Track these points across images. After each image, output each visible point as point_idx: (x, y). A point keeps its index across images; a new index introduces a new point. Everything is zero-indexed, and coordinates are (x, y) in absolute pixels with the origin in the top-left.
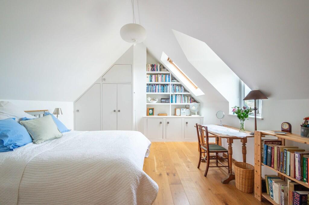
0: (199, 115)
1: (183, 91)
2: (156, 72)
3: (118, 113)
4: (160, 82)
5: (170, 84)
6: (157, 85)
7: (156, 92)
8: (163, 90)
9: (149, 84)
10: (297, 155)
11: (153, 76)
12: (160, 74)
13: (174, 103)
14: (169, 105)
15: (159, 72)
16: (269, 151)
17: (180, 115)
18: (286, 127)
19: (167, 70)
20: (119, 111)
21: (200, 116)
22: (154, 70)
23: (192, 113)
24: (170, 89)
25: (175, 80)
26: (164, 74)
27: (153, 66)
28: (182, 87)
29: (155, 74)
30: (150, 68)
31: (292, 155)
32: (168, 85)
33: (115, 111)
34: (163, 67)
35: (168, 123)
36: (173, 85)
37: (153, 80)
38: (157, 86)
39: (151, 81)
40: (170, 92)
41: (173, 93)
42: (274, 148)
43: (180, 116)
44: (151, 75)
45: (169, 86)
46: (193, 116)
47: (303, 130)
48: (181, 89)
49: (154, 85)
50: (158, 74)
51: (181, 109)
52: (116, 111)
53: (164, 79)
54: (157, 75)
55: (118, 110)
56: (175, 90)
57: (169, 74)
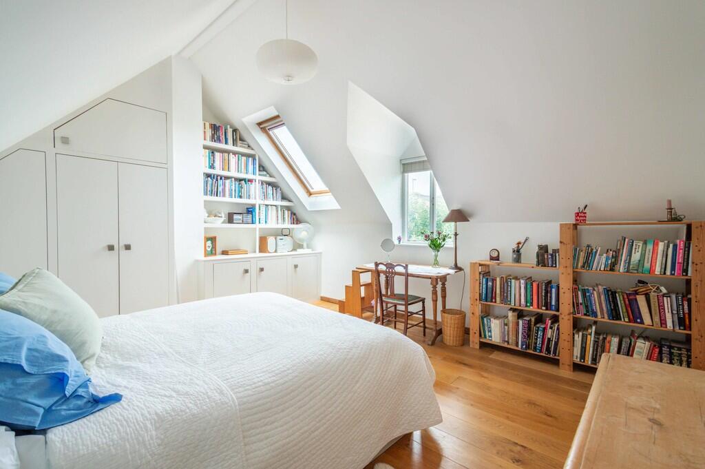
0: (310, 250)
1: (280, 198)
2: (222, 146)
3: (124, 252)
4: (233, 173)
5: (257, 181)
6: (227, 178)
7: (224, 196)
8: (240, 191)
9: (208, 176)
10: (522, 281)
11: (217, 155)
12: (235, 153)
13: (263, 225)
14: (255, 229)
15: (230, 147)
16: (490, 284)
17: (276, 251)
18: (495, 254)
19: (249, 146)
20: (128, 247)
21: (313, 250)
22: (219, 140)
23: (297, 246)
24: (255, 193)
25: (265, 173)
26: (243, 155)
27: (215, 128)
28: (278, 190)
29: (222, 151)
30: (209, 132)
31: (517, 282)
32: (250, 181)
33: (111, 248)
34: (238, 137)
35: (262, 270)
36: (262, 183)
37: (218, 164)
38: (228, 182)
39: (212, 167)
40: (255, 198)
41: (262, 202)
42: (496, 280)
43: (275, 254)
44: (213, 151)
45: (253, 183)
46: (300, 251)
47: (515, 256)
48: (276, 193)
49: (219, 178)
50: (228, 152)
51: (279, 238)
52: (116, 247)
53: (243, 167)
54: (226, 155)
55: (122, 244)
56: (265, 196)
57: (253, 157)
